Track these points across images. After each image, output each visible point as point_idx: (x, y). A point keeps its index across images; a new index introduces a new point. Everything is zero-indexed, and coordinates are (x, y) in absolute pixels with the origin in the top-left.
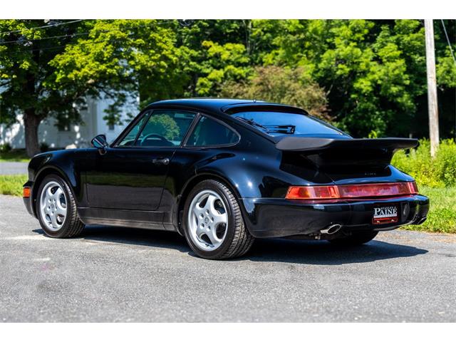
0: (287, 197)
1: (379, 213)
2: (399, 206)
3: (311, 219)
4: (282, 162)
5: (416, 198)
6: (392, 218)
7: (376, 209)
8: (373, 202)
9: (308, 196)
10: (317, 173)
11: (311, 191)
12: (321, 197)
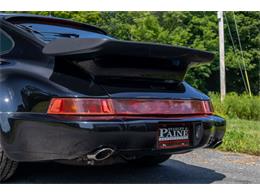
0: (49, 112)
1: (165, 135)
2: (191, 127)
3: (77, 141)
4: (54, 71)
5: (212, 119)
6: (182, 141)
7: (162, 130)
8: (156, 121)
9: (75, 111)
10: (92, 83)
11: (78, 104)
12: (89, 113)
